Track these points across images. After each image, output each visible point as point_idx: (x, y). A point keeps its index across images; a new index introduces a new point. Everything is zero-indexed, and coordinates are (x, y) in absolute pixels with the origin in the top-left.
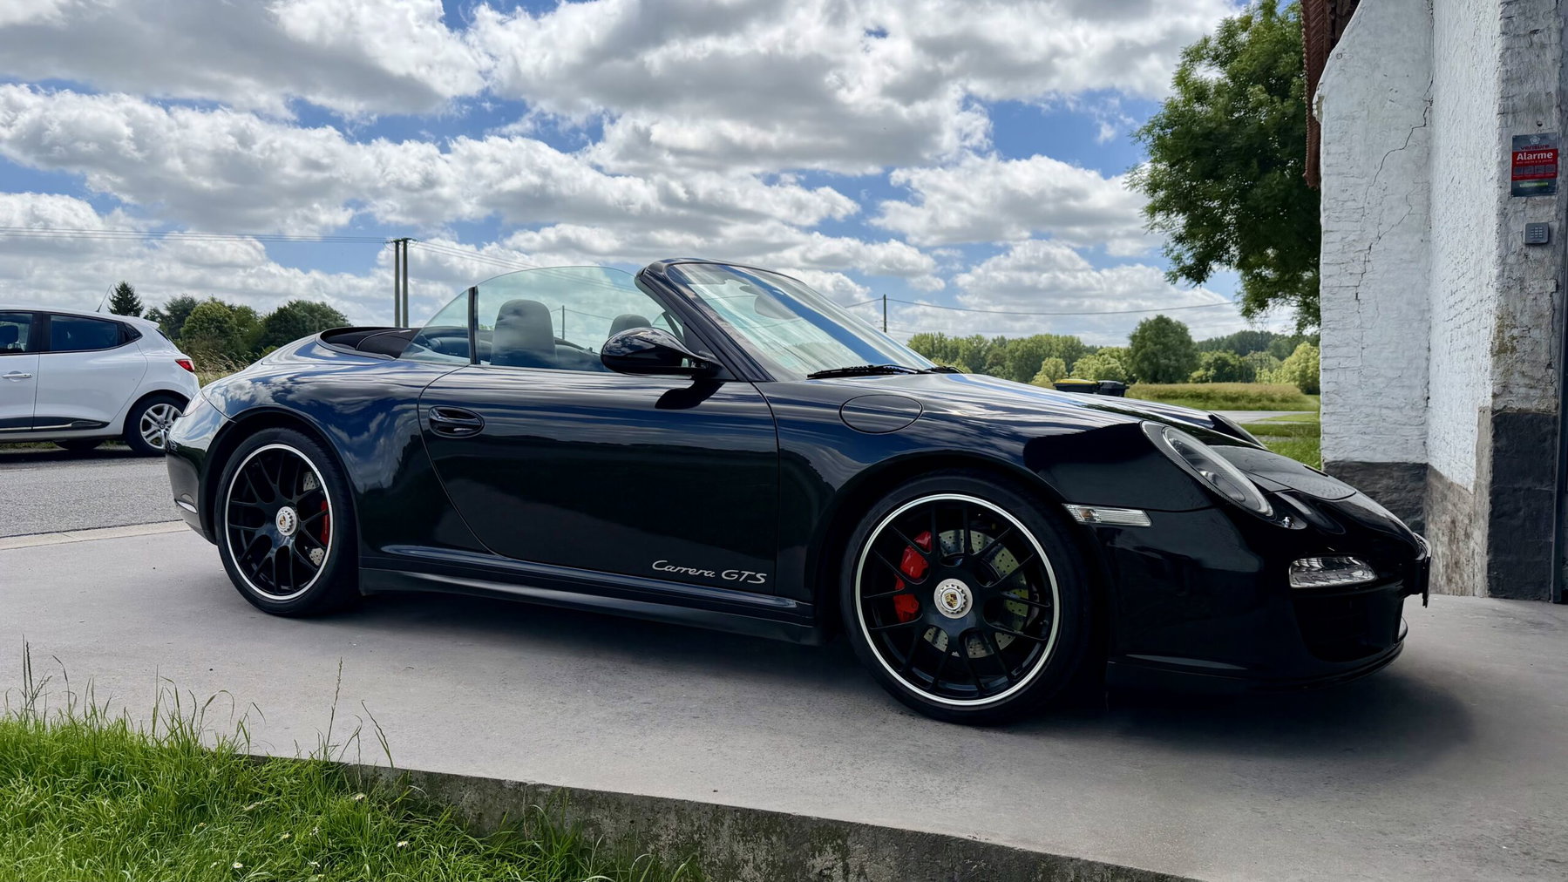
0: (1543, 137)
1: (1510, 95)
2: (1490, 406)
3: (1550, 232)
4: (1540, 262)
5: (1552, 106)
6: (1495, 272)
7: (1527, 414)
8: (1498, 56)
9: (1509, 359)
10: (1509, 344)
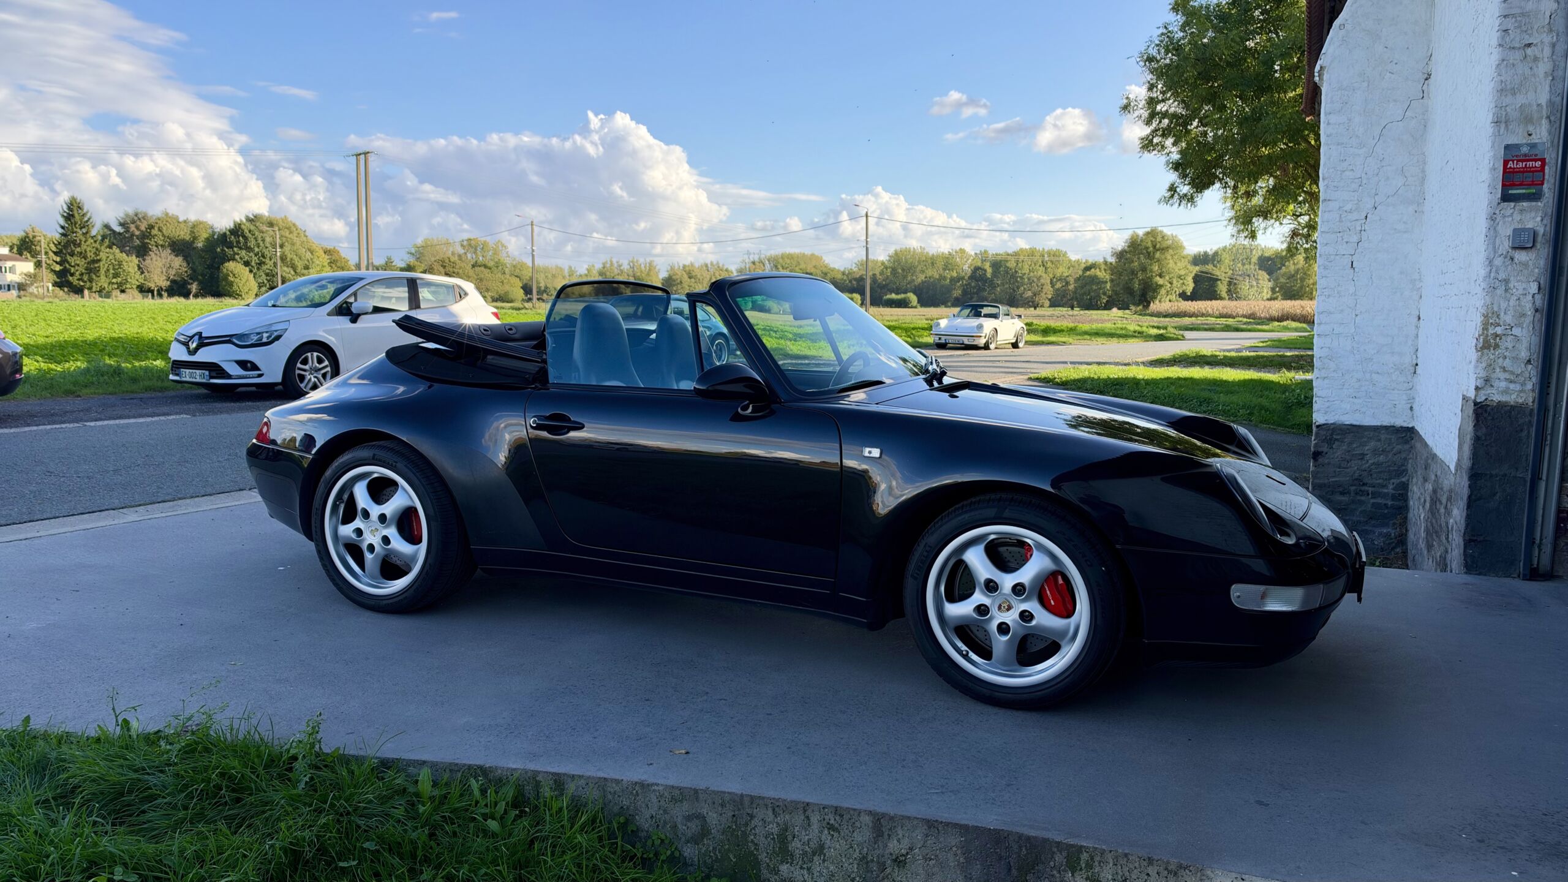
0: (1533, 146)
1: (1504, 105)
2: (1473, 398)
3: (1535, 234)
4: (1525, 265)
5: (1542, 118)
6: (1483, 272)
7: (1507, 406)
8: (1494, 67)
9: (1491, 354)
10: (1492, 341)
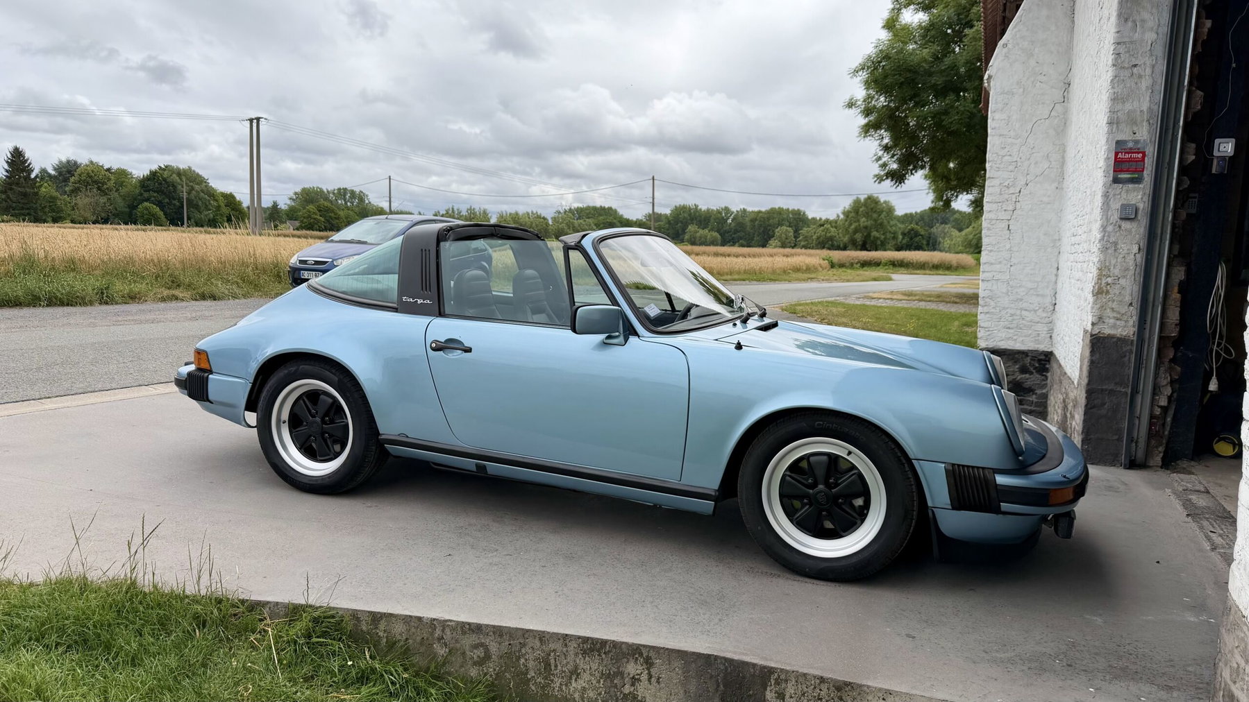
0: (1137, 142)
1: (1116, 110)
2: (1090, 331)
3: (1137, 210)
4: (1130, 231)
5: (1144, 120)
6: (1099, 236)
7: (1114, 338)
8: (1109, 81)
9: (1104, 298)
10: (1104, 288)
